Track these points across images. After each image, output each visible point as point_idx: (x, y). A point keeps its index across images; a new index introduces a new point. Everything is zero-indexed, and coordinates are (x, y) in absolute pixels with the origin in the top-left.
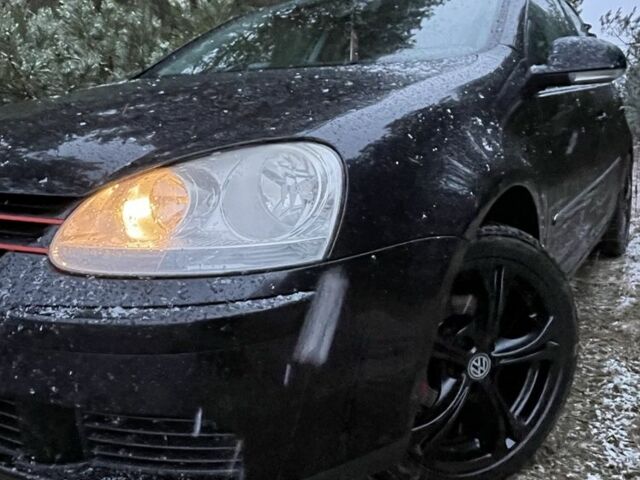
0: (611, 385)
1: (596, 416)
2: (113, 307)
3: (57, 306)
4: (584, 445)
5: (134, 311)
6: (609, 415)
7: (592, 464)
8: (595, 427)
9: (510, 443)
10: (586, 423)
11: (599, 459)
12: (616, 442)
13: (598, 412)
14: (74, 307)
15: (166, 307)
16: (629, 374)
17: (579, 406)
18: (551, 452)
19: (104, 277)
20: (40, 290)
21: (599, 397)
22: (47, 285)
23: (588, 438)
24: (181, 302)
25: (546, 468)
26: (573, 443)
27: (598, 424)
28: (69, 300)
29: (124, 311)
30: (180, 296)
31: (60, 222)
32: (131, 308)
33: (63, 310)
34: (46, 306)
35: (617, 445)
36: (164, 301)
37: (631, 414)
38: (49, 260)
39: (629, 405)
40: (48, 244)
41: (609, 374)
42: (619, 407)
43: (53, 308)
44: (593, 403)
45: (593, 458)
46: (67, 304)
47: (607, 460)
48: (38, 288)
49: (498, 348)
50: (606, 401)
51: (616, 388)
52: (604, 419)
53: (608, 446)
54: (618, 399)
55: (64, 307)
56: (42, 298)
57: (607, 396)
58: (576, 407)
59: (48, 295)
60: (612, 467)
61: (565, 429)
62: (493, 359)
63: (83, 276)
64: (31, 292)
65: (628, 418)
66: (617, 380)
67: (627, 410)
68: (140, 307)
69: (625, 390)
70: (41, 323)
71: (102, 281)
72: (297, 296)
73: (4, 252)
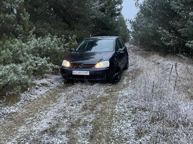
63: (98, 68)
72: (108, 68)
73: (92, 67)
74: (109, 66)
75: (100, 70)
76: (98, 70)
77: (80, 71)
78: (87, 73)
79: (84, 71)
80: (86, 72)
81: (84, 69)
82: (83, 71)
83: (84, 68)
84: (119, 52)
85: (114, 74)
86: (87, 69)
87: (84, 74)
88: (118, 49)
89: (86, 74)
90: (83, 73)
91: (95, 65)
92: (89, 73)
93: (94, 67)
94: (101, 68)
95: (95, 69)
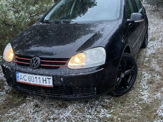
5: (83, 73)
6: (143, 81)
7: (141, 89)
10: (139, 83)
13: (141, 81)
16: (147, 74)
17: (138, 80)
18: (134, 88)
21: (141, 78)
23: (140, 85)
25: (133, 90)
27: (141, 83)
30: (88, 71)
34: (70, 74)
36: (86, 71)
38: (68, 67)
39: (146, 79)
40: (67, 65)
41: (143, 74)
42: (145, 80)
44: (140, 79)
49: (125, 72)
50: (143, 79)
53: (143, 86)
55: (73, 73)
57: (143, 78)
58: (138, 81)
59: (70, 72)
60: (143, 89)
61: (136, 84)
62: (125, 74)
63: (74, 69)
65: (146, 81)
66: (144, 75)
69: (146, 77)
70: (70, 76)
72: (102, 69)
73: (60, 67)
74: (104, 63)
75: (81, 73)
76: (73, 75)
77: (31, 76)
78: (47, 80)
79: (41, 77)
80: (44, 77)
81: (42, 71)
82: (38, 77)
83: (40, 67)
84: (132, 22)
85: (119, 76)
86: (47, 71)
87: (42, 84)
88: (131, 13)
89: (44, 84)
90: (38, 80)
91: (67, 59)
92: (51, 81)
93: (65, 64)
94: (83, 70)
95: (68, 71)
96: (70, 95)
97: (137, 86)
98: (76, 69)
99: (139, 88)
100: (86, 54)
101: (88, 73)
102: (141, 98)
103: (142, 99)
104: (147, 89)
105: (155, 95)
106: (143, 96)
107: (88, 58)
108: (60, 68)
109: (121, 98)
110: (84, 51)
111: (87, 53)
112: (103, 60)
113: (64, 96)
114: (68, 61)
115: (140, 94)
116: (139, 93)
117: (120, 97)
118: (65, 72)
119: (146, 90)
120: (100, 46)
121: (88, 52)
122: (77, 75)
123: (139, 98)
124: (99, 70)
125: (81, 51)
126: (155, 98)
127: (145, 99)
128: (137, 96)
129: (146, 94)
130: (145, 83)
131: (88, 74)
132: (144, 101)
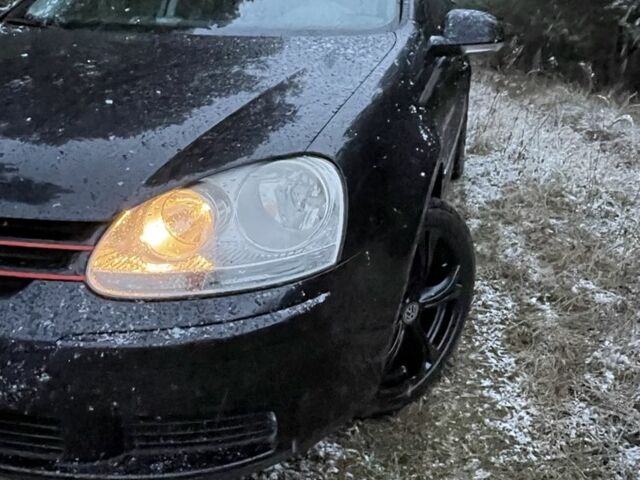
0: (480, 303)
1: (476, 331)
2: (171, 329)
3: (114, 332)
4: (472, 356)
5: (192, 330)
6: (485, 329)
7: (481, 371)
8: (476, 340)
9: (428, 365)
10: (470, 337)
11: (485, 367)
12: (493, 350)
13: (476, 327)
14: (131, 331)
15: (220, 323)
16: (491, 292)
18: (451, 366)
19: (153, 301)
20: (88, 319)
21: (474, 313)
22: (95, 312)
23: (473, 349)
24: (233, 317)
25: (451, 380)
26: (464, 356)
27: (479, 338)
28: (124, 326)
29: (183, 332)
30: (231, 312)
31: (90, 248)
32: (188, 327)
33: (121, 335)
34: (101, 333)
35: (496, 354)
36: (217, 318)
37: (501, 327)
38: (88, 288)
39: (497, 320)
40: (84, 271)
41: (477, 292)
42: (491, 322)
43: (110, 334)
45: (481, 367)
46: (124, 330)
47: (491, 367)
48: (85, 316)
49: (424, 297)
50: (480, 316)
51: (484, 305)
52: (483, 333)
53: (489, 354)
54: (488, 314)
55: (121, 332)
56: (93, 326)
57: (479, 312)
59: (100, 322)
60: (496, 371)
62: (420, 305)
63: (132, 301)
64: (79, 320)
65: (500, 330)
66: (483, 298)
67: (497, 323)
68: (197, 326)
69: (491, 306)
70: (100, 350)
71: (153, 304)
72: (322, 298)
73: (29, 281)
74: (333, 261)
75: (177, 333)
76: (120, 341)
88: (446, 9)
91: (88, 229)
93: (65, 266)
94: (194, 309)
95: (84, 312)
96: (106, 458)
97: (461, 352)
98: (146, 301)
99: (475, 365)
100: (219, 196)
101: (226, 331)
102: (496, 429)
103: (506, 436)
104: (516, 374)
105: (566, 414)
106: (501, 413)
107: (232, 220)
108: (30, 287)
109: (396, 429)
110: (208, 176)
111: (225, 189)
112: (325, 237)
113: (64, 470)
114: (92, 240)
115: (486, 406)
116: (482, 396)
117: (392, 420)
118: (62, 319)
119: (510, 378)
120: (312, 149)
121: (232, 182)
122: (147, 345)
123: (489, 430)
124: (299, 309)
125: (187, 178)
126: (573, 435)
127: (523, 439)
128: (474, 418)
129: (518, 408)
130: (494, 339)
131: (228, 334)
132: (517, 448)
